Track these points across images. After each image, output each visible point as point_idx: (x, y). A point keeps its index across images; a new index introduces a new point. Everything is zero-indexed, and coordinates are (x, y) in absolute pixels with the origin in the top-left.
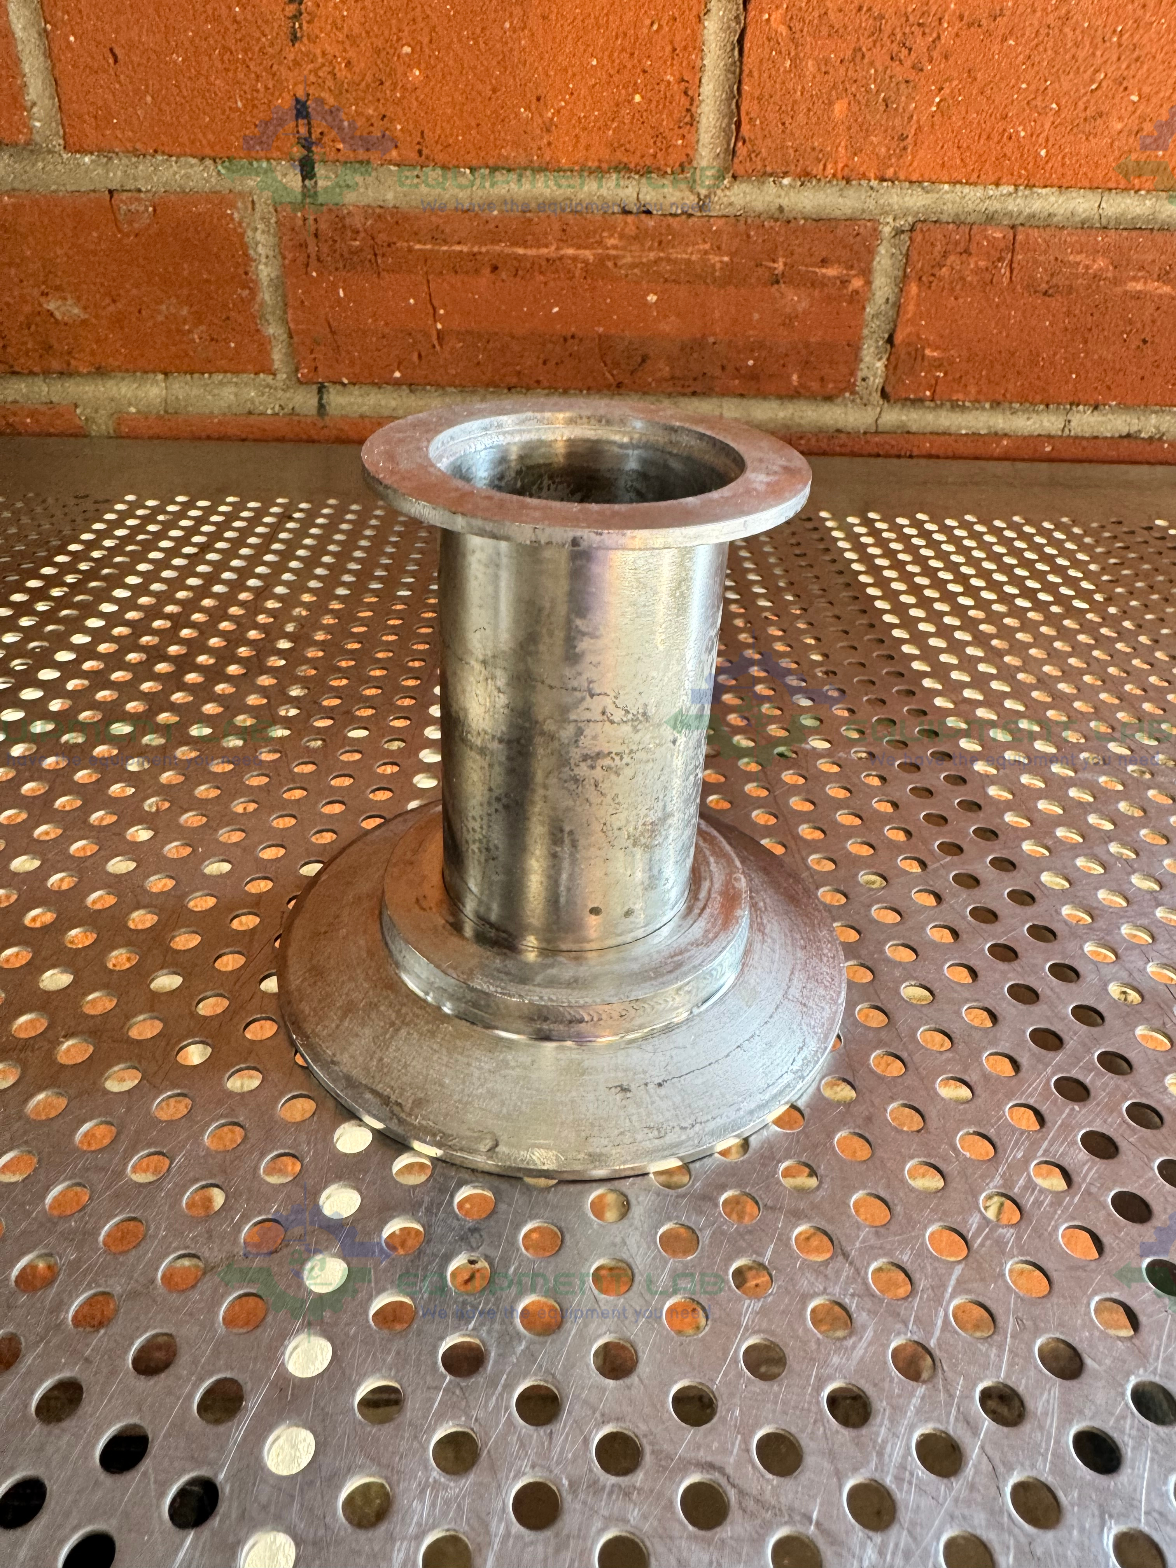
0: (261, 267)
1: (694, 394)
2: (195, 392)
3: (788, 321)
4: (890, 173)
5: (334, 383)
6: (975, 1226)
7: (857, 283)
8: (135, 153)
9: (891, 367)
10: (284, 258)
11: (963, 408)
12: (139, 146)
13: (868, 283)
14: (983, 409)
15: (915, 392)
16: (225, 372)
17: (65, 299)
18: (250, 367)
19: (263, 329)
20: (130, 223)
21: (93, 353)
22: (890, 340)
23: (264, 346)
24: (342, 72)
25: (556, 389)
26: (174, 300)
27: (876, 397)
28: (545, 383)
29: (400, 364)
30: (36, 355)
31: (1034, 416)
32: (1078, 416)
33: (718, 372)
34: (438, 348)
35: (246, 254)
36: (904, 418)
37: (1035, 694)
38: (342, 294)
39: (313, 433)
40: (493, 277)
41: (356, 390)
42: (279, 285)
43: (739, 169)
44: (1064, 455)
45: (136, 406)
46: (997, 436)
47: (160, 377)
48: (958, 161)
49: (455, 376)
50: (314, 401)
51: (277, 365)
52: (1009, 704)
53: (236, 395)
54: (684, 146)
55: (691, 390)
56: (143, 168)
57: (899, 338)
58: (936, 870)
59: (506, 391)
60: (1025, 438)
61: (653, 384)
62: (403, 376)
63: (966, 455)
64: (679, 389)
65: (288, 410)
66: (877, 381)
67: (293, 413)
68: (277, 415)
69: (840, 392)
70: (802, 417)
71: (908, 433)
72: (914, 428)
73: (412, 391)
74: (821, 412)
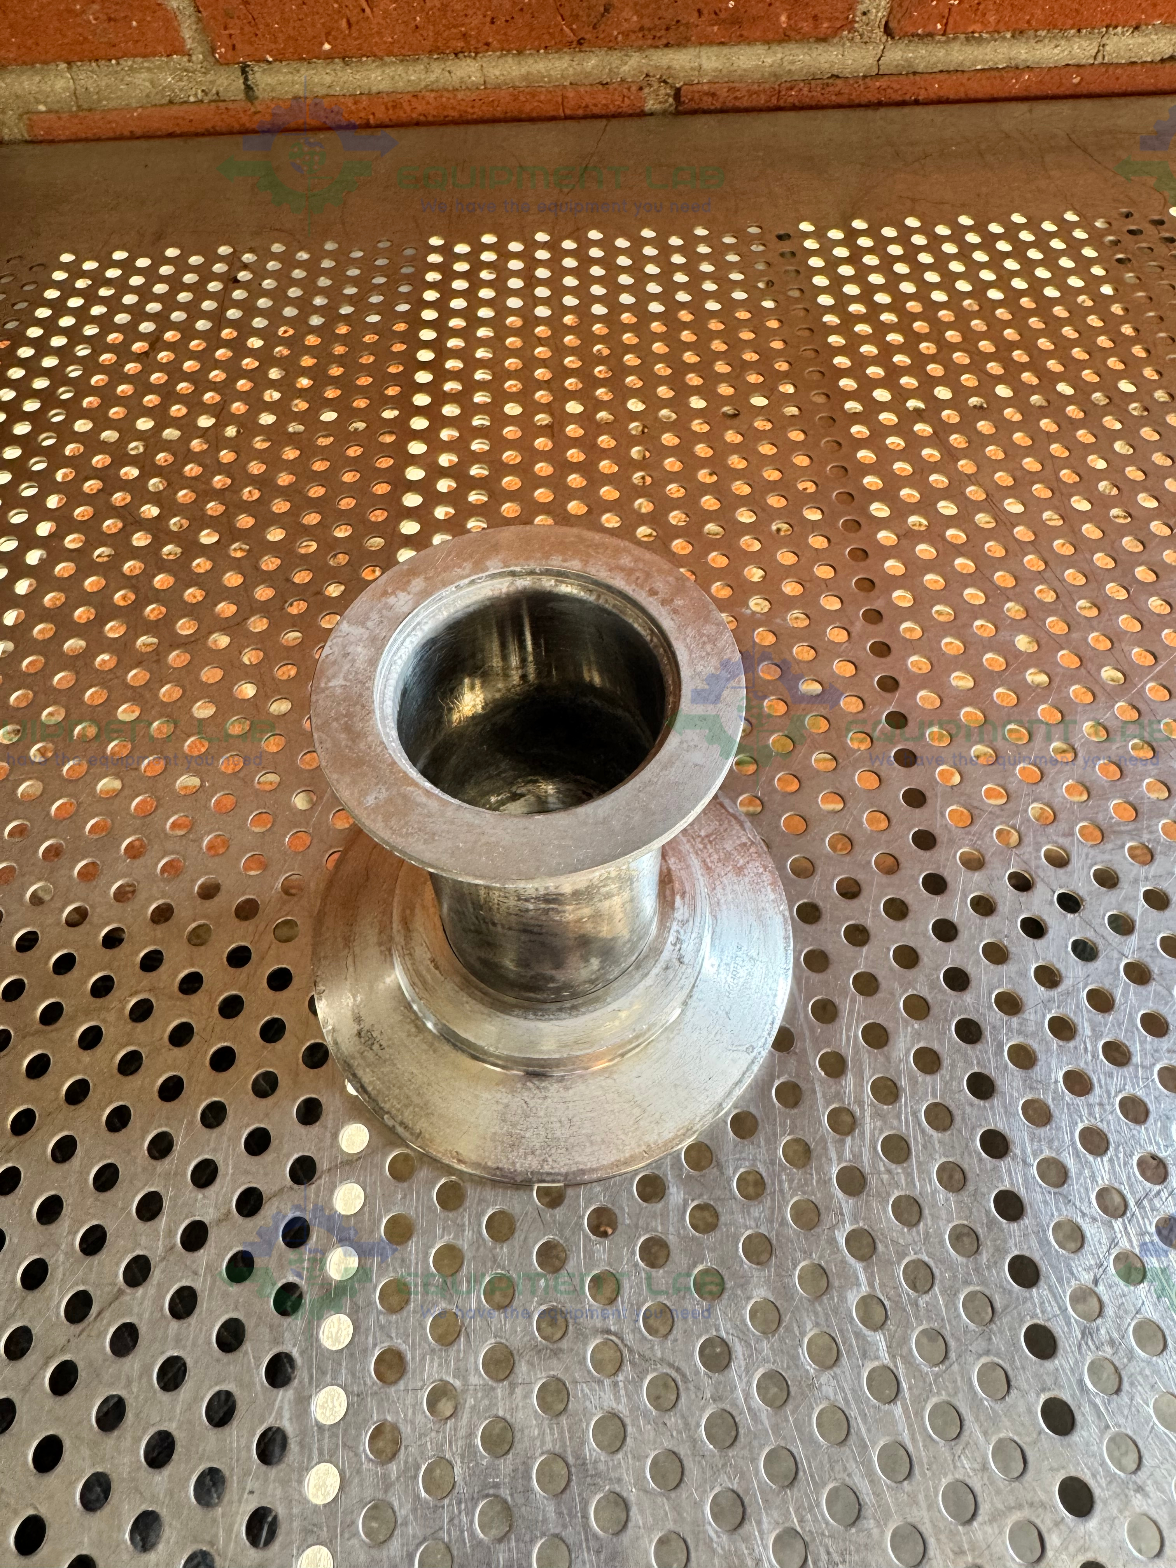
1: (667, 45)
2: (104, 82)
5: (258, 61)
11: (980, 40)
14: (1004, 38)
15: (924, 27)
16: (134, 56)
18: (160, 48)
23: (170, 21)
25: (509, 51)
27: (879, 33)
28: (496, 43)
29: (328, 34)
31: (1063, 42)
32: (1115, 38)
33: (693, 19)
34: (368, 10)
36: (910, 55)
39: (245, 119)
41: (284, 67)
44: (1095, 88)
45: (45, 103)
46: (1016, 69)
47: (63, 66)
49: (392, 43)
50: (239, 83)
51: (189, 44)
53: (152, 82)
55: (664, 41)
59: (452, 56)
60: (1050, 69)
61: (620, 38)
62: (334, 47)
63: (980, 96)
64: (650, 42)
65: (212, 96)
66: (880, 15)
67: (218, 99)
68: (202, 101)
69: (836, 31)
70: (793, 63)
71: (915, 73)
72: (922, 67)
73: (347, 64)
74: (814, 54)
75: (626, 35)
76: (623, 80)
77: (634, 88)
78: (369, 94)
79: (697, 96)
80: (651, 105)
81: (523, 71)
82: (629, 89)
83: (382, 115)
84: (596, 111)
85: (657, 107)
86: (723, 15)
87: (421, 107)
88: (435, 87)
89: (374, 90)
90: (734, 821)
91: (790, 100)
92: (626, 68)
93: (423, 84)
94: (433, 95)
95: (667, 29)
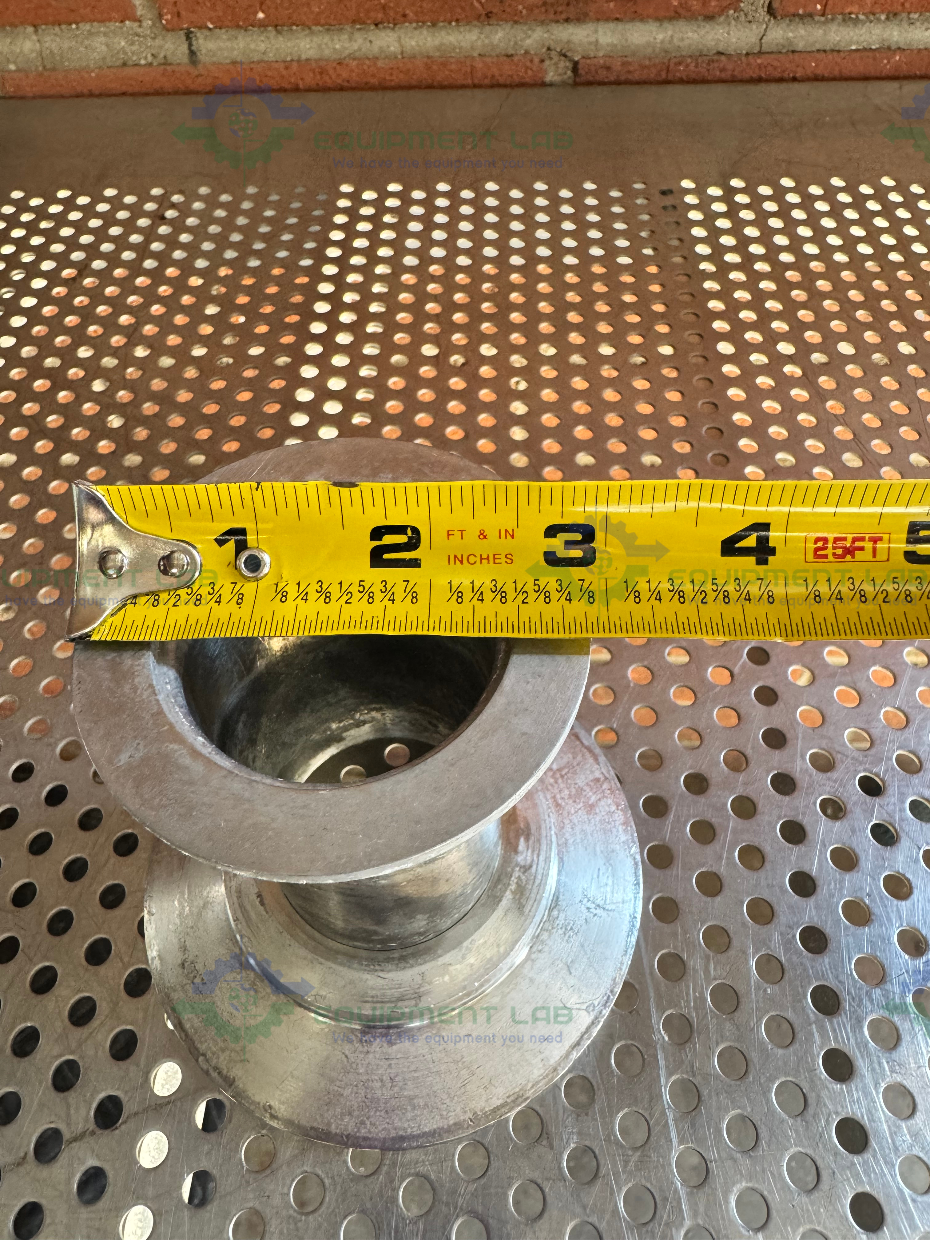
1: (567, 20)
2: (66, 45)
5: (200, 28)
11: (856, 21)
14: (879, 20)
15: (804, 7)
16: (92, 21)
18: (114, 14)
25: (424, 23)
27: (762, 13)
28: (411, 15)
29: (262, 3)
36: (791, 35)
39: (189, 83)
41: (223, 34)
45: (15, 63)
46: (888, 50)
47: (30, 29)
49: (318, 14)
50: (184, 47)
51: (140, 11)
53: (107, 46)
55: (564, 16)
59: (373, 27)
60: (919, 50)
61: (524, 12)
62: (267, 16)
63: (853, 74)
64: (552, 16)
65: (160, 59)
67: (166, 62)
68: (150, 64)
69: (723, 10)
70: (682, 40)
71: (793, 52)
72: (800, 45)
73: (279, 32)
74: (702, 32)
75: (530, 9)
76: (527, 52)
77: (536, 60)
78: (299, 61)
79: (593, 68)
80: (551, 76)
81: (437, 42)
82: (531, 61)
83: (309, 80)
84: (502, 81)
85: (557, 79)
87: (345, 74)
88: (357, 54)
89: (304, 57)
90: (588, 755)
91: (678, 75)
92: (528, 42)
93: (347, 52)
94: (355, 63)
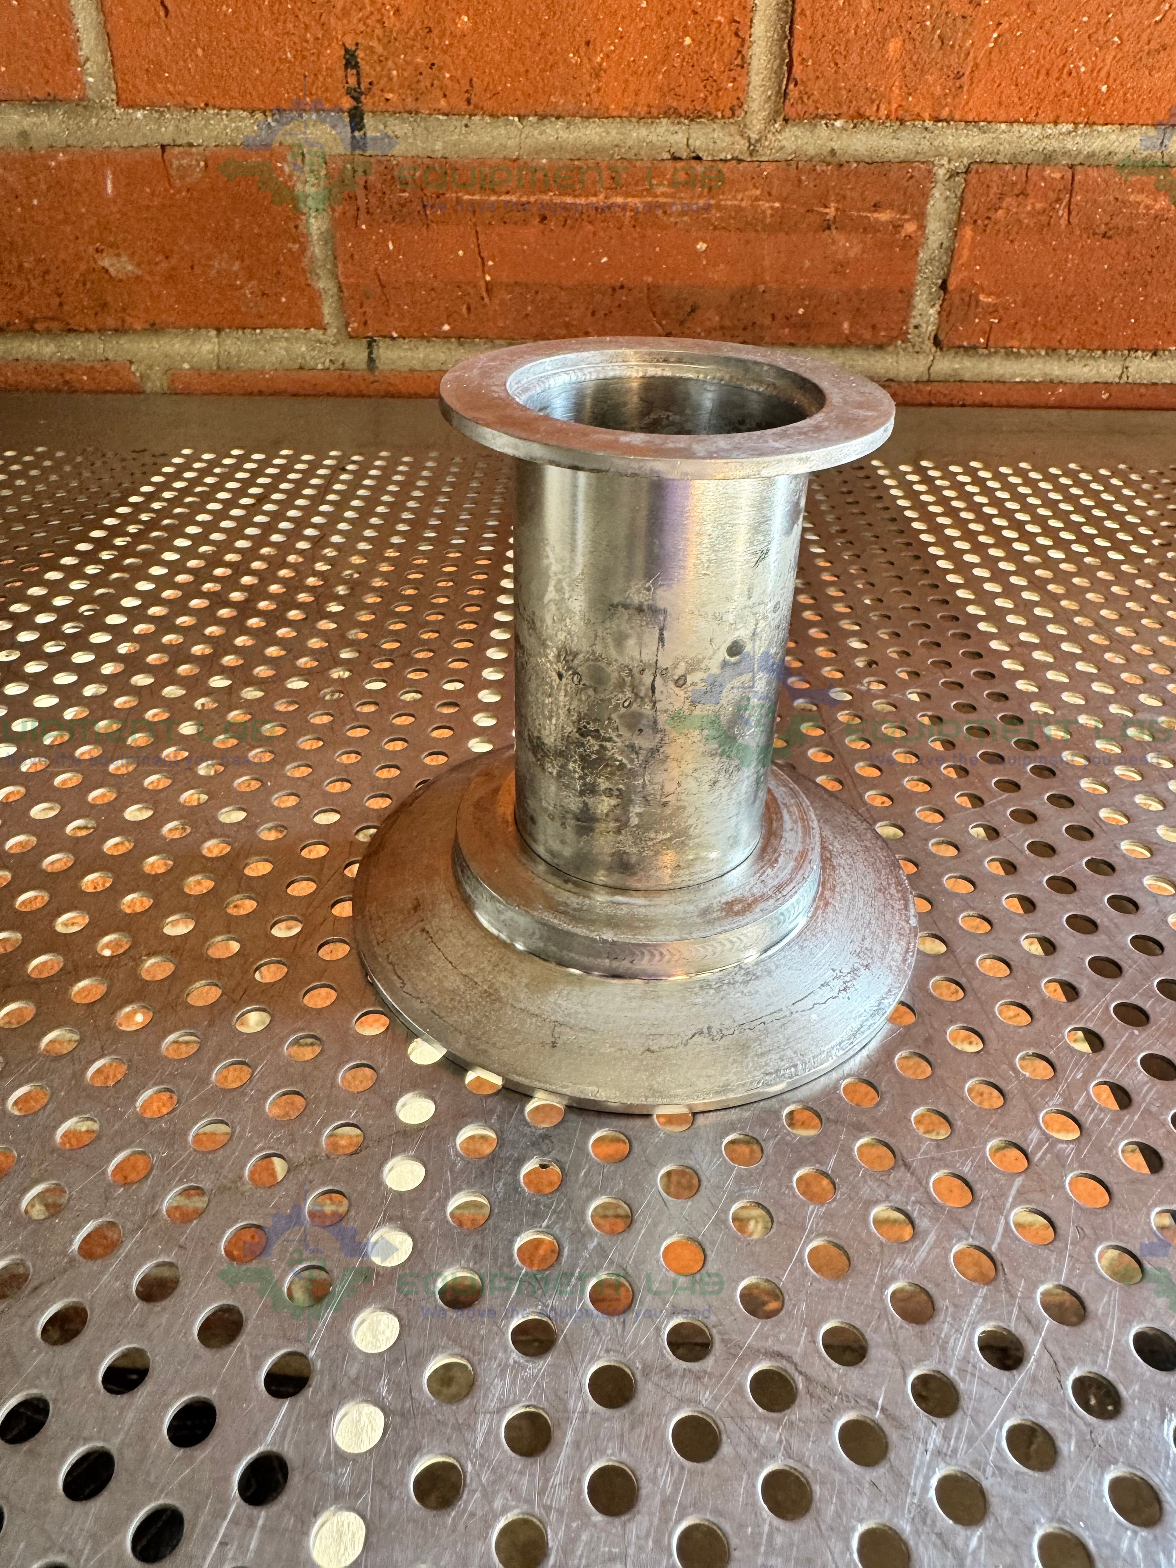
0: (312, 220)
2: (245, 348)
3: (840, 268)
4: (945, 113)
5: (384, 337)
6: (1035, 1141)
7: (910, 228)
8: (186, 107)
9: (944, 314)
10: (333, 210)
11: (1018, 355)
12: (190, 99)
13: (922, 227)
14: (1039, 354)
15: (968, 339)
16: (276, 327)
17: (118, 255)
18: (301, 322)
19: (314, 284)
20: (182, 178)
21: (147, 310)
22: (944, 287)
23: (314, 299)
24: (391, 20)
26: (225, 255)
27: (929, 345)
29: (449, 316)
30: (91, 313)
31: (1091, 362)
32: (1137, 362)
33: (767, 321)
34: (487, 300)
35: (296, 208)
36: (956, 366)
37: (1092, 637)
38: (391, 247)
39: (363, 387)
40: (542, 226)
41: (406, 344)
42: (329, 238)
43: (791, 113)
44: (1121, 403)
45: (189, 363)
46: (1052, 383)
47: (213, 333)
48: (1016, 100)
49: (503, 328)
50: (365, 355)
51: (327, 319)
52: (1066, 647)
53: (287, 350)
54: (735, 89)
55: (741, 339)
56: (195, 122)
57: (952, 285)
58: (993, 806)
60: (1081, 385)
62: (452, 329)
63: (1020, 402)
65: (338, 364)
66: (929, 329)
67: (343, 368)
68: (328, 370)
69: (892, 340)
71: (961, 381)
72: (967, 376)
73: (461, 344)
74: (872, 361)
75: (708, 332)
86: (793, 320)
95: (745, 329)
